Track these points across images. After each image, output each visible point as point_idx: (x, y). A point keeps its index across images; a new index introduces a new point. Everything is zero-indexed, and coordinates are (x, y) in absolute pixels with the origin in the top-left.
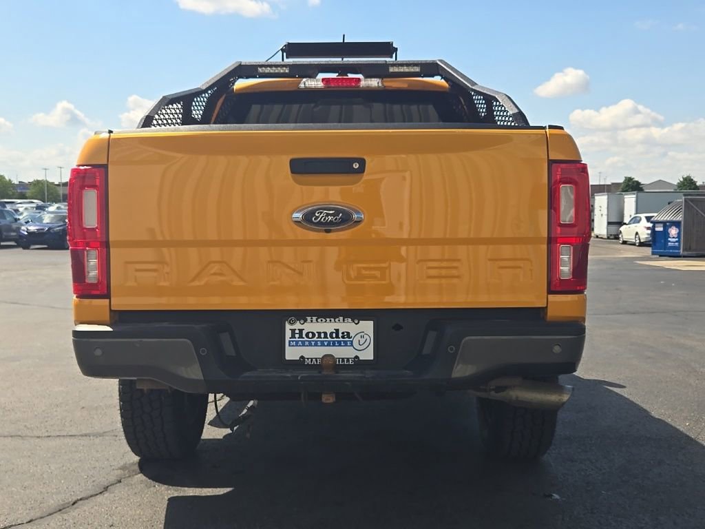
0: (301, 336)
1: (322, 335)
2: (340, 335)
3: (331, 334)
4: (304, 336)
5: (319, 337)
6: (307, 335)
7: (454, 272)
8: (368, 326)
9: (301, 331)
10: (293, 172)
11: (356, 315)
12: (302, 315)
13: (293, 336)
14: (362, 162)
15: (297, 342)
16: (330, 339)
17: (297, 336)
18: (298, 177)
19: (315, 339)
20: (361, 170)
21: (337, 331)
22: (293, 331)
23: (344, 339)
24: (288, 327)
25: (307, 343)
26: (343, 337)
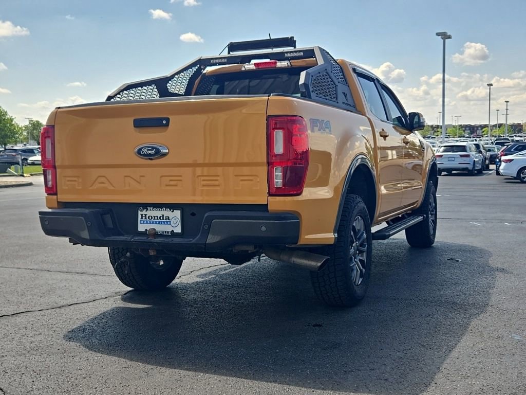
0: (146, 218)
1: (156, 218)
2: (165, 218)
3: (160, 217)
4: (147, 218)
5: (155, 219)
6: (149, 217)
7: (216, 183)
8: (178, 213)
9: (146, 215)
10: (135, 127)
11: (172, 207)
12: (146, 206)
13: (142, 218)
14: (168, 120)
15: (144, 221)
16: (159, 220)
17: (144, 218)
18: (138, 129)
19: (152, 220)
20: (167, 125)
21: (163, 215)
22: (142, 215)
23: (166, 220)
24: (140, 213)
25: (149, 222)
26: (166, 219)
